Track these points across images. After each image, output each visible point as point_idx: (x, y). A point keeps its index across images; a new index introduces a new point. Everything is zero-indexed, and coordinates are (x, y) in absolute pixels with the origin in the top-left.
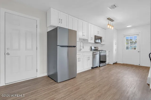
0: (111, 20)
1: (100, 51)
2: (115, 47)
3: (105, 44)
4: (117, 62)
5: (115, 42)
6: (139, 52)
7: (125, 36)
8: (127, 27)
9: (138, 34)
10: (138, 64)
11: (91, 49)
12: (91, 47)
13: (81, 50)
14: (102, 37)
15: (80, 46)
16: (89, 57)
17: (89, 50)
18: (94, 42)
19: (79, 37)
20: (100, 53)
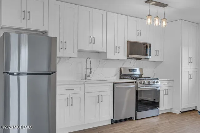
0: (159, 4)
2: (187, 69)
3: (162, 62)
11: (121, 74)
12: (120, 68)
13: (88, 77)
14: (150, 45)
15: (86, 69)
16: (102, 95)
17: (115, 76)
18: (126, 58)
19: (79, 49)
20: (137, 85)
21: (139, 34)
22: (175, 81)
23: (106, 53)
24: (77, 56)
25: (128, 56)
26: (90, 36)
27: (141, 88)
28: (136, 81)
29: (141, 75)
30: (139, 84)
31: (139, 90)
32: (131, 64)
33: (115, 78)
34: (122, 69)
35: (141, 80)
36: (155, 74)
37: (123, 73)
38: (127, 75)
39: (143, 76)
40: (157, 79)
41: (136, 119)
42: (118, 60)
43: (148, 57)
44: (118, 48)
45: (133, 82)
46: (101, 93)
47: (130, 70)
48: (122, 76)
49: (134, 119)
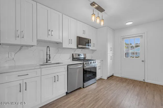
0: (100, 9)
1: (85, 63)
2: (110, 54)
3: (96, 50)
4: (113, 74)
5: (109, 46)
6: (143, 61)
7: (123, 38)
8: (127, 24)
9: (142, 36)
10: (141, 80)
11: (73, 58)
12: (73, 54)
13: (48, 61)
14: (90, 40)
15: (47, 55)
16: (58, 76)
17: (69, 59)
18: (76, 47)
19: (38, 38)
20: (84, 65)
21: (84, 32)
22: (104, 60)
23: (62, 43)
24: (36, 45)
25: (77, 46)
26: (49, 29)
27: (87, 67)
28: (83, 62)
29: (85, 58)
30: (85, 64)
31: (85, 68)
32: (79, 51)
33: (69, 60)
34: (74, 55)
35: (86, 61)
36: (92, 57)
37: (74, 57)
38: (77, 58)
39: (86, 58)
40: (95, 60)
41: (83, 87)
42: (71, 48)
43: (89, 47)
44: (71, 40)
45: (81, 63)
46: (57, 74)
47: (79, 55)
48: (74, 59)
49: (82, 87)
